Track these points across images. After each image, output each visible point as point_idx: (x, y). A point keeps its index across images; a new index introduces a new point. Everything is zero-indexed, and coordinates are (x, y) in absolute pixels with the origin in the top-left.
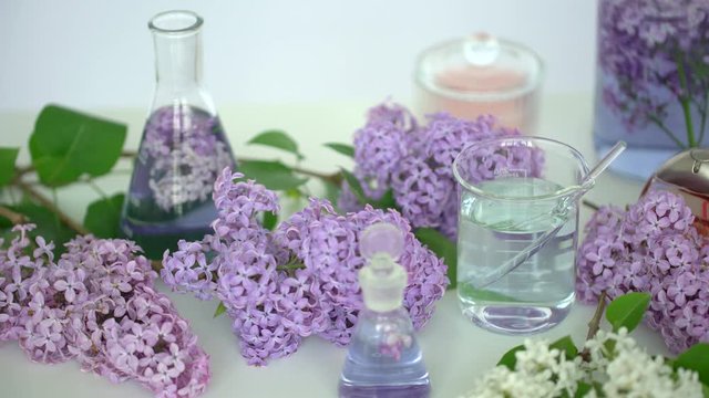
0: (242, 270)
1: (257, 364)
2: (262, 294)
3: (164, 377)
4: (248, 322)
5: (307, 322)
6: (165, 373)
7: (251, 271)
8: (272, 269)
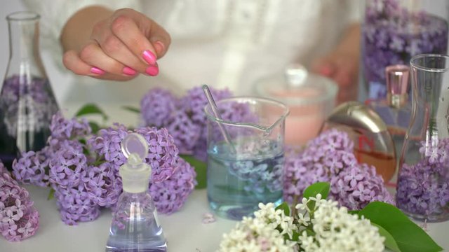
0: (64, 162)
1: (71, 224)
2: (77, 178)
3: (10, 220)
4: (68, 196)
5: (104, 196)
6: (11, 218)
7: (70, 163)
8: (84, 162)
